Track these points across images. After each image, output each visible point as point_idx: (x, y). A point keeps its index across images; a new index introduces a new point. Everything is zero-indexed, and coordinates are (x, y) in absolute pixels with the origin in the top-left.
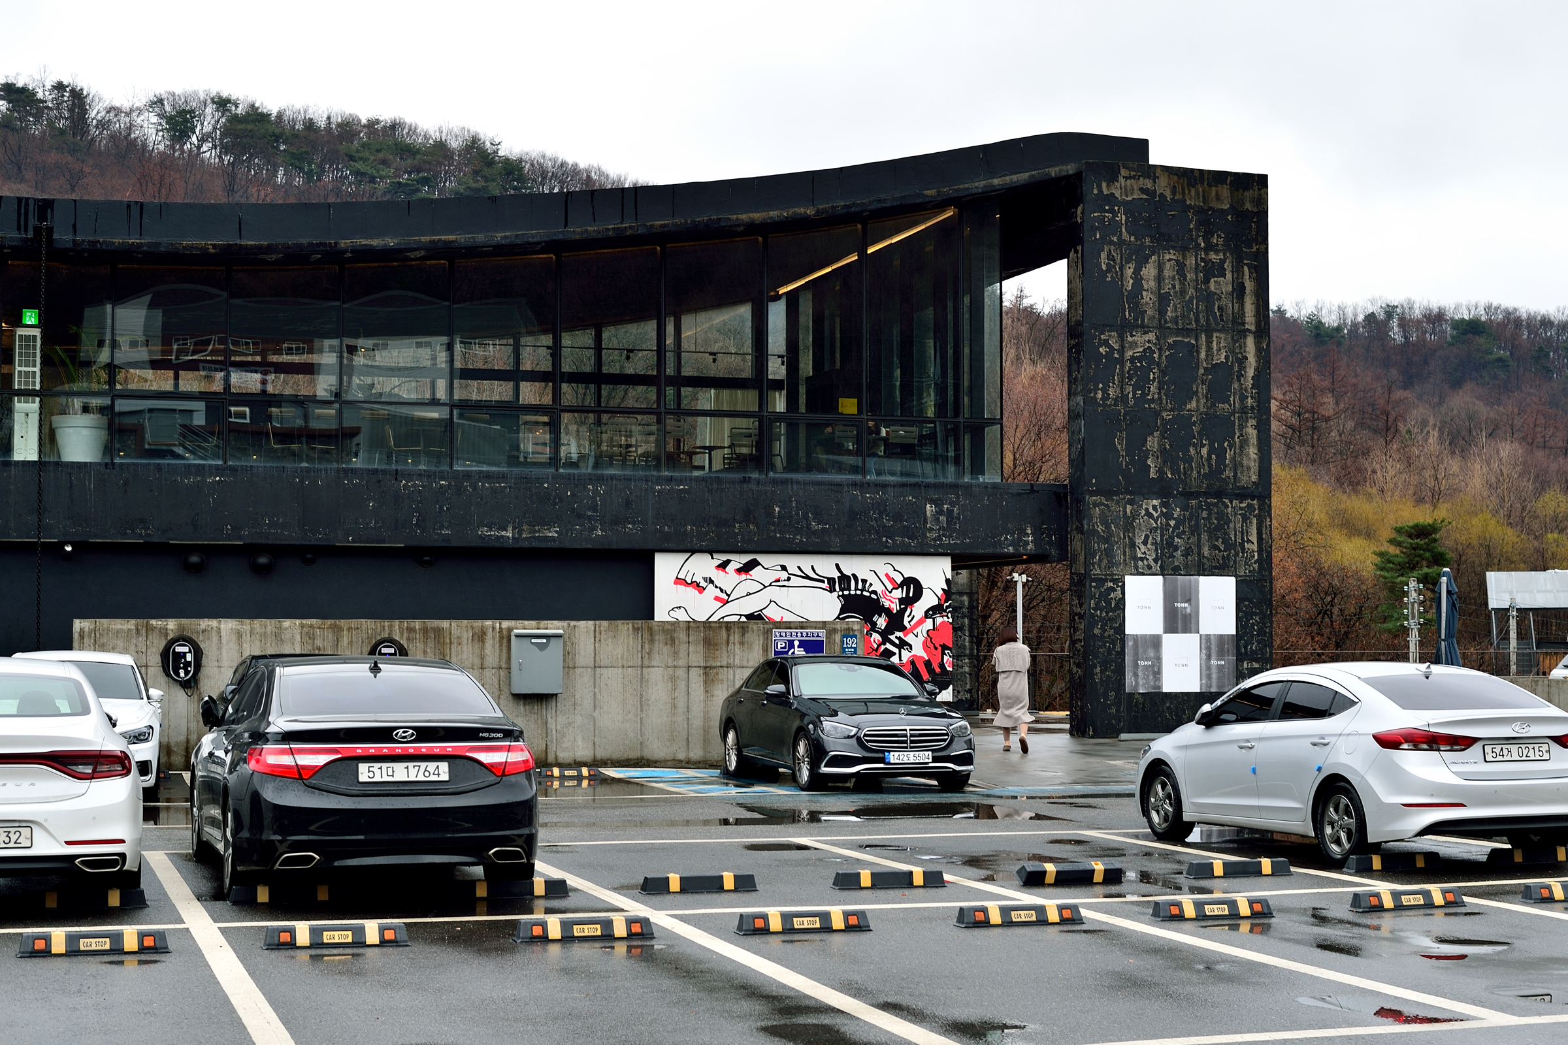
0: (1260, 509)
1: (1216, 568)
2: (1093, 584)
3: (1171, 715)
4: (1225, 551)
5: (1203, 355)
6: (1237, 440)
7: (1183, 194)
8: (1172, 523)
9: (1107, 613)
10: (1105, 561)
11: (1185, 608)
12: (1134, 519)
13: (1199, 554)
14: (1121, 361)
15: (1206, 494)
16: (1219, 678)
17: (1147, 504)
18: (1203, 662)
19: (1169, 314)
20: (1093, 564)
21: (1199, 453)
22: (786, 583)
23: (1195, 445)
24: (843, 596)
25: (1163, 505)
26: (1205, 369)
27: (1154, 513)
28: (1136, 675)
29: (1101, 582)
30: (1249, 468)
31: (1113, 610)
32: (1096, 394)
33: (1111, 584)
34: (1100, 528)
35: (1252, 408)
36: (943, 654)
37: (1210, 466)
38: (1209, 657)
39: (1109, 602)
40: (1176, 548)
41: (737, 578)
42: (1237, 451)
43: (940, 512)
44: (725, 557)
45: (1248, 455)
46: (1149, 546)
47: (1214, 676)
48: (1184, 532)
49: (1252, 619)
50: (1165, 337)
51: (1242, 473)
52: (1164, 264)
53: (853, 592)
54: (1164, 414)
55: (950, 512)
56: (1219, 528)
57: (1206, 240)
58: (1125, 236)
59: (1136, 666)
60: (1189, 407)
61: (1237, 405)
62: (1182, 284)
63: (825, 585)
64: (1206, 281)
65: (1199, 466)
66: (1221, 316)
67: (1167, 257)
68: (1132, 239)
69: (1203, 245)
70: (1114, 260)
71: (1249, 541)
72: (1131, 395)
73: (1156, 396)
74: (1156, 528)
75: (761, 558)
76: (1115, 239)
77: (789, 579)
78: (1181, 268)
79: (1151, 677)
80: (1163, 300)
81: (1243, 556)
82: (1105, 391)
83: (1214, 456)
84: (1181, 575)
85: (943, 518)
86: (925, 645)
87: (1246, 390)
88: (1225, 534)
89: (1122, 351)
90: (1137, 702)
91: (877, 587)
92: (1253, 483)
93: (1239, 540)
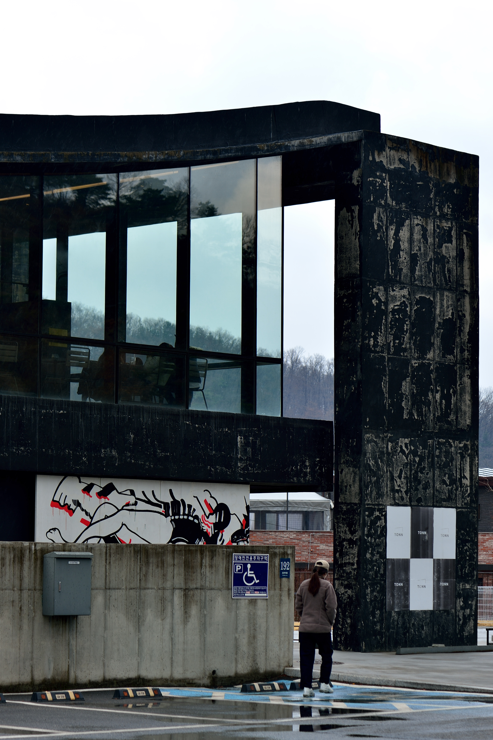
0: (471, 449)
1: (444, 500)
2: (367, 513)
4: (450, 486)
5: (438, 312)
6: (458, 388)
7: (427, 167)
8: (417, 459)
9: (375, 540)
10: (374, 493)
11: (425, 535)
12: (393, 455)
13: (434, 487)
14: (385, 313)
15: (438, 434)
16: (445, 598)
17: (402, 442)
18: (435, 584)
19: (417, 273)
20: (367, 495)
21: (434, 397)
22: (133, 507)
23: (432, 392)
24: (174, 520)
25: (411, 442)
26: (439, 323)
27: (406, 450)
28: (393, 595)
29: (372, 511)
30: (465, 413)
31: (379, 537)
32: (369, 341)
33: (377, 513)
34: (372, 463)
35: (467, 360)
37: (441, 409)
38: (439, 579)
39: (376, 529)
40: (419, 482)
41: (98, 501)
43: (247, 444)
44: (89, 481)
45: (465, 401)
46: (402, 480)
47: (442, 596)
48: (424, 468)
49: (466, 545)
50: (414, 293)
51: (461, 417)
52: (414, 227)
53: (181, 517)
54: (413, 362)
55: (254, 443)
56: (446, 465)
57: (441, 209)
58: (389, 200)
59: (393, 587)
60: (428, 356)
61: (458, 356)
62: (425, 247)
63: (161, 510)
64: (440, 246)
66: (449, 277)
67: (416, 222)
68: (394, 204)
69: (438, 213)
70: (382, 221)
71: (465, 477)
72: (392, 344)
73: (408, 346)
74: (407, 465)
75: (115, 483)
76: (383, 202)
77: (136, 504)
78: (424, 230)
79: (402, 598)
80: (414, 259)
81: (461, 491)
82: (375, 339)
83: (444, 401)
84: (422, 506)
87: (464, 344)
88: (450, 470)
89: (386, 304)
90: (393, 619)
91: (199, 513)
92: (468, 425)
93: (458, 476)
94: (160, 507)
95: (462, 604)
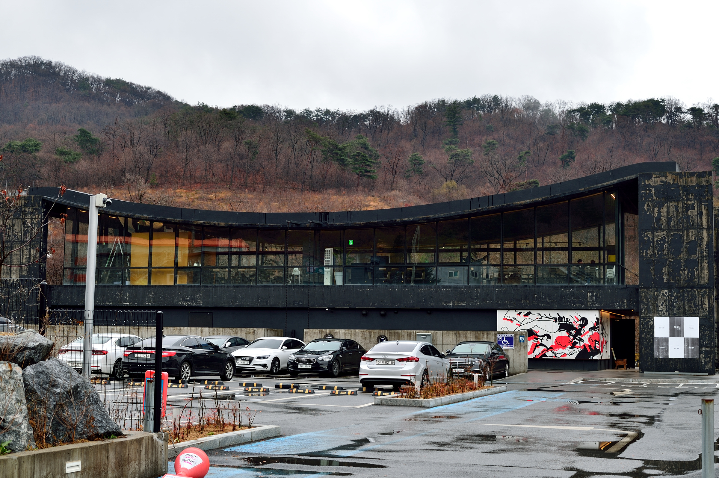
0: (709, 292)
1: (691, 314)
2: (642, 320)
3: (672, 366)
4: (694, 307)
5: (685, 238)
6: (699, 268)
7: (677, 181)
8: (673, 298)
9: (647, 330)
10: (646, 312)
11: (678, 328)
12: (658, 297)
13: (684, 309)
14: (653, 242)
15: (686, 287)
16: (692, 353)
17: (663, 291)
18: (686, 347)
19: (672, 224)
20: (642, 313)
21: (683, 273)
22: (540, 319)
23: (682, 270)
24: (560, 324)
25: (669, 292)
26: (686, 243)
27: (666, 294)
28: (658, 352)
29: (645, 319)
30: (704, 278)
31: (650, 329)
32: (643, 254)
33: (649, 320)
34: (645, 300)
35: (706, 256)
36: (595, 343)
37: (688, 277)
38: (688, 346)
39: (648, 326)
40: (675, 307)
41: (524, 318)
42: (700, 272)
43: (593, 295)
44: (520, 311)
45: (704, 273)
46: (664, 306)
47: (690, 353)
48: (678, 301)
49: (706, 332)
50: (670, 232)
51: (701, 279)
52: (670, 207)
53: (563, 322)
54: (670, 260)
56: (692, 299)
57: (687, 196)
58: (655, 198)
59: (659, 348)
60: (680, 257)
61: (699, 255)
62: (677, 213)
64: (687, 211)
65: (684, 278)
66: (693, 223)
67: (671, 204)
68: (657, 199)
69: (685, 199)
70: (650, 207)
71: (704, 304)
72: (657, 254)
73: (667, 254)
74: (667, 300)
75: (531, 311)
76: (651, 199)
77: (541, 318)
78: (676, 208)
79: (664, 352)
80: (669, 219)
81: (702, 310)
82: (646, 252)
83: (690, 274)
84: (676, 316)
85: (594, 298)
86: (589, 340)
87: (703, 249)
88: (695, 301)
89: (653, 238)
90: (659, 361)
91: (572, 321)
92: (707, 283)
93: (700, 304)
94: (553, 319)
95: (703, 356)
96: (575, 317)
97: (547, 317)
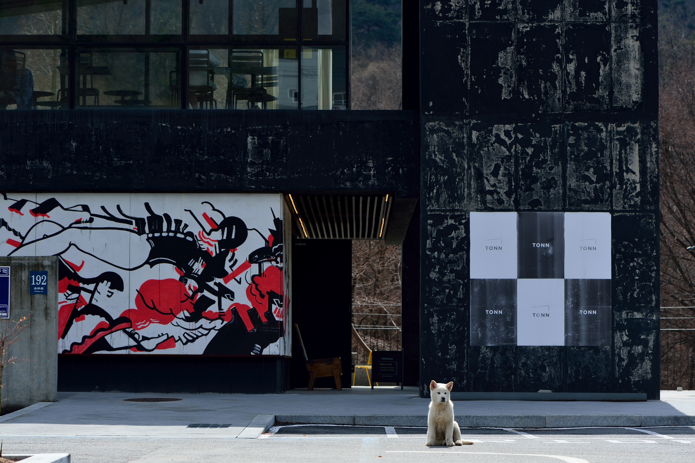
0: (643, 133)
1: (586, 202)
2: (429, 222)
3: (527, 372)
4: (597, 182)
6: (613, 54)
8: (530, 151)
9: (447, 255)
10: (444, 196)
11: (546, 249)
12: (480, 148)
13: (564, 185)
15: (570, 118)
16: (589, 330)
17: (498, 129)
18: (569, 311)
20: (430, 199)
21: (563, 69)
22: (88, 225)
23: (559, 61)
25: (516, 131)
27: (506, 139)
28: (483, 326)
29: (439, 219)
30: (628, 86)
31: (455, 252)
32: (434, 5)
33: (451, 222)
34: (439, 158)
35: (633, 16)
37: (578, 84)
38: (576, 306)
39: (449, 244)
40: (535, 180)
42: (614, 66)
43: (262, 145)
45: (627, 71)
46: (500, 177)
47: (583, 328)
48: (545, 161)
49: (633, 261)
51: (620, 91)
54: (520, 26)
55: (276, 143)
56: (589, 155)
59: (483, 315)
60: (551, 17)
61: (613, 13)
63: (133, 227)
65: (565, 83)
71: (628, 171)
72: (478, 6)
73: (510, 6)
74: (509, 158)
77: (91, 220)
79: (502, 329)
81: (621, 188)
83: (583, 73)
84: (540, 210)
85: (267, 151)
88: (598, 162)
90: (484, 357)
92: (635, 103)
93: (616, 170)
94: (131, 223)
95: (625, 338)
96: (205, 215)
97: (112, 218)
